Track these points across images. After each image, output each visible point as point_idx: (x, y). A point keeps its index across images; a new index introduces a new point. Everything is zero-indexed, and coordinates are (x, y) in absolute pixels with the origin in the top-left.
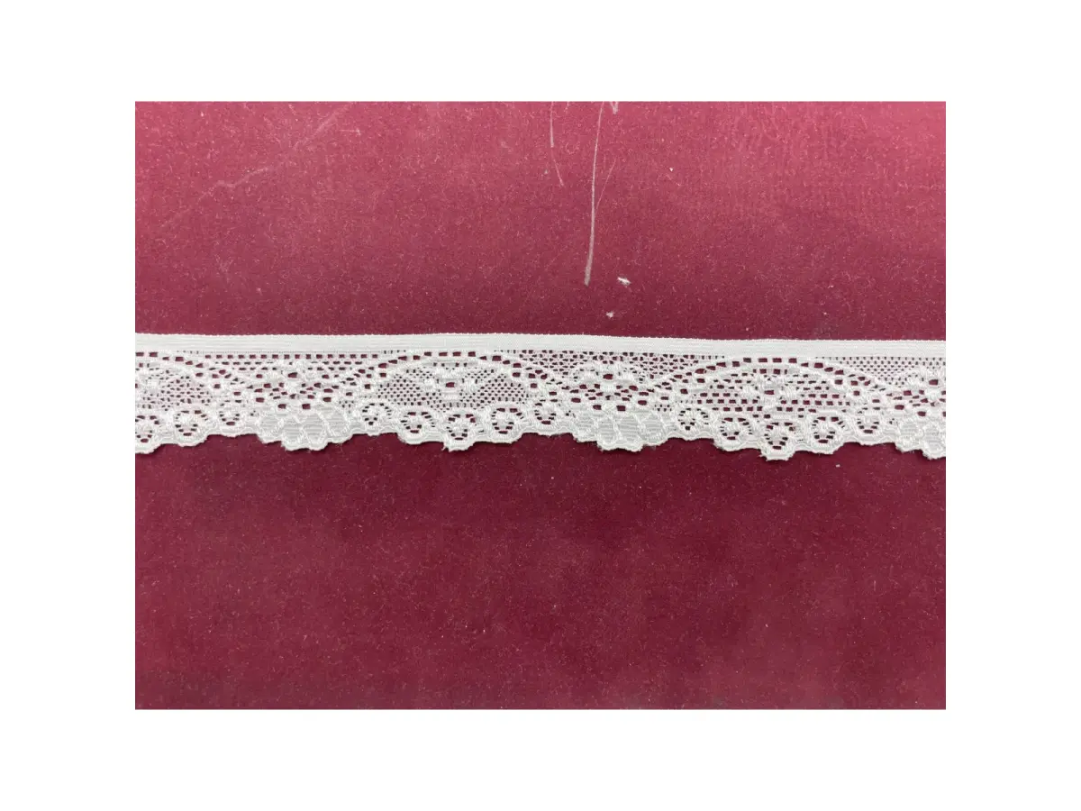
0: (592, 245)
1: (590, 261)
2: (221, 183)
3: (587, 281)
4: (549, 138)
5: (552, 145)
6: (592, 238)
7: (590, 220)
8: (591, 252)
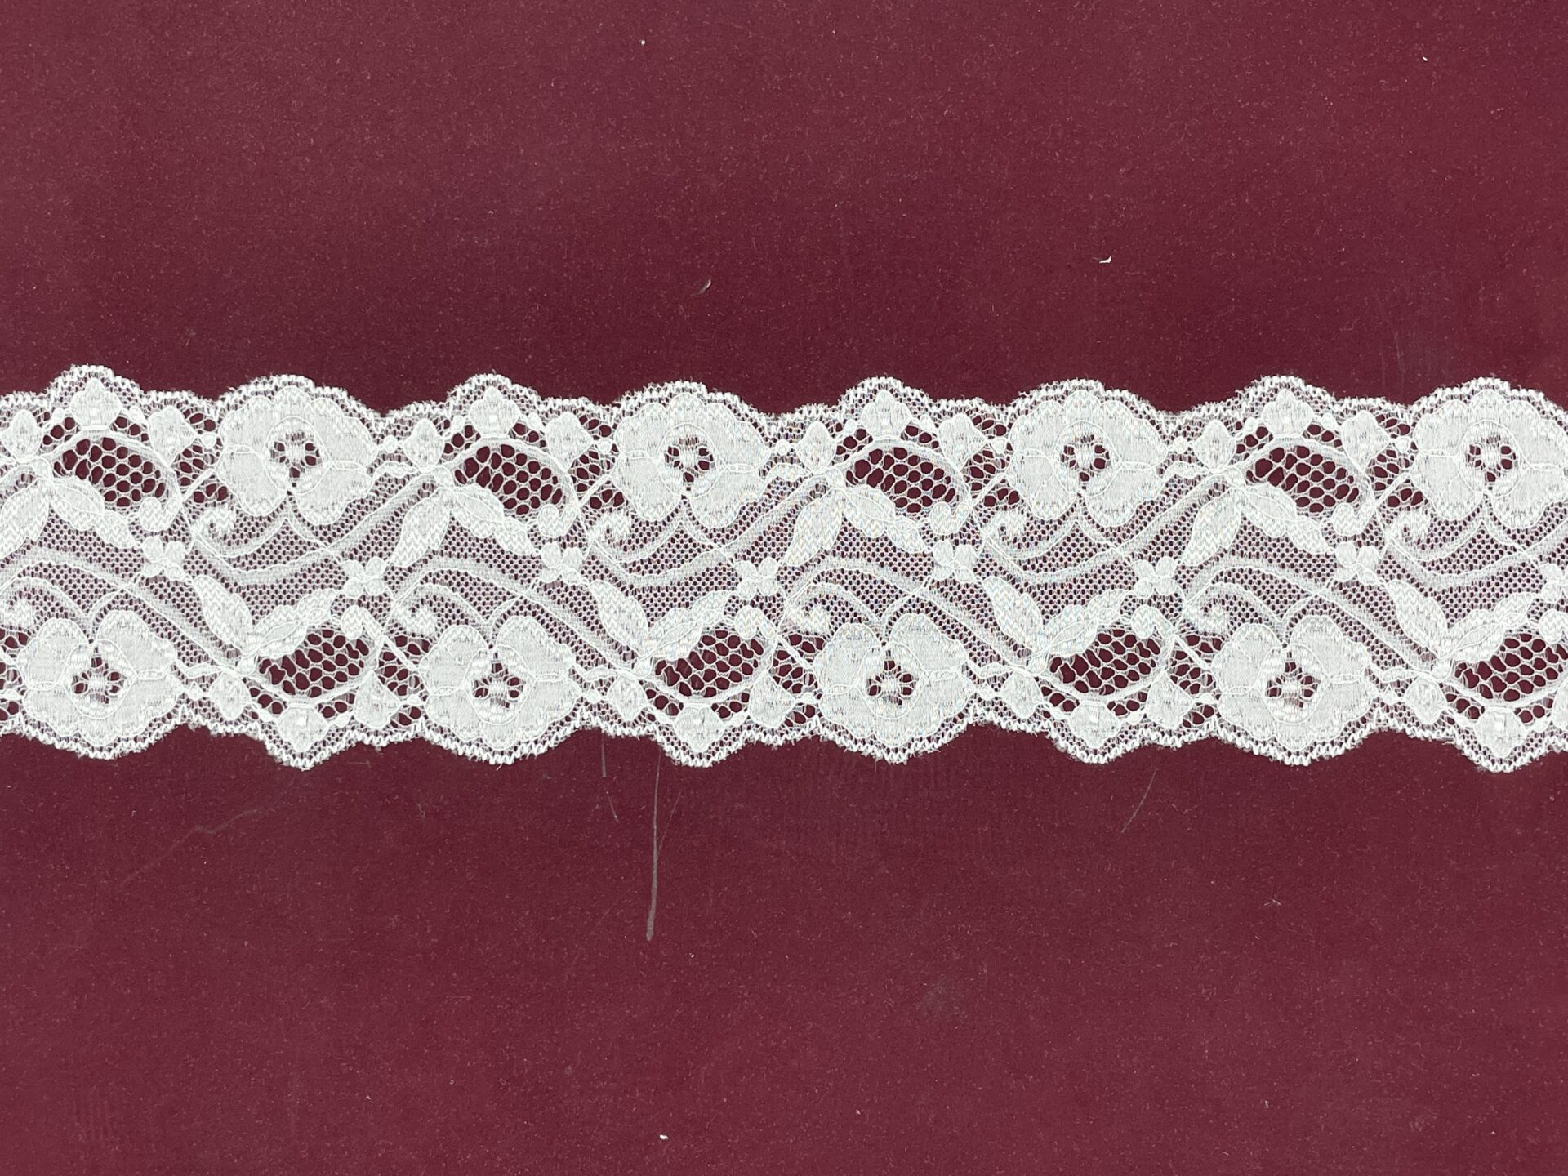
0: (654, 892)
1: (652, 913)
2: (198, 828)
3: (649, 939)
4: (600, 769)
5: (604, 775)
6: (655, 885)
7: (652, 864)
8: (654, 902)
